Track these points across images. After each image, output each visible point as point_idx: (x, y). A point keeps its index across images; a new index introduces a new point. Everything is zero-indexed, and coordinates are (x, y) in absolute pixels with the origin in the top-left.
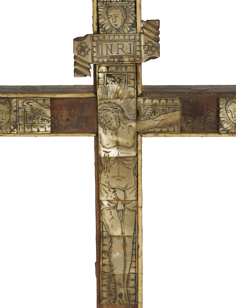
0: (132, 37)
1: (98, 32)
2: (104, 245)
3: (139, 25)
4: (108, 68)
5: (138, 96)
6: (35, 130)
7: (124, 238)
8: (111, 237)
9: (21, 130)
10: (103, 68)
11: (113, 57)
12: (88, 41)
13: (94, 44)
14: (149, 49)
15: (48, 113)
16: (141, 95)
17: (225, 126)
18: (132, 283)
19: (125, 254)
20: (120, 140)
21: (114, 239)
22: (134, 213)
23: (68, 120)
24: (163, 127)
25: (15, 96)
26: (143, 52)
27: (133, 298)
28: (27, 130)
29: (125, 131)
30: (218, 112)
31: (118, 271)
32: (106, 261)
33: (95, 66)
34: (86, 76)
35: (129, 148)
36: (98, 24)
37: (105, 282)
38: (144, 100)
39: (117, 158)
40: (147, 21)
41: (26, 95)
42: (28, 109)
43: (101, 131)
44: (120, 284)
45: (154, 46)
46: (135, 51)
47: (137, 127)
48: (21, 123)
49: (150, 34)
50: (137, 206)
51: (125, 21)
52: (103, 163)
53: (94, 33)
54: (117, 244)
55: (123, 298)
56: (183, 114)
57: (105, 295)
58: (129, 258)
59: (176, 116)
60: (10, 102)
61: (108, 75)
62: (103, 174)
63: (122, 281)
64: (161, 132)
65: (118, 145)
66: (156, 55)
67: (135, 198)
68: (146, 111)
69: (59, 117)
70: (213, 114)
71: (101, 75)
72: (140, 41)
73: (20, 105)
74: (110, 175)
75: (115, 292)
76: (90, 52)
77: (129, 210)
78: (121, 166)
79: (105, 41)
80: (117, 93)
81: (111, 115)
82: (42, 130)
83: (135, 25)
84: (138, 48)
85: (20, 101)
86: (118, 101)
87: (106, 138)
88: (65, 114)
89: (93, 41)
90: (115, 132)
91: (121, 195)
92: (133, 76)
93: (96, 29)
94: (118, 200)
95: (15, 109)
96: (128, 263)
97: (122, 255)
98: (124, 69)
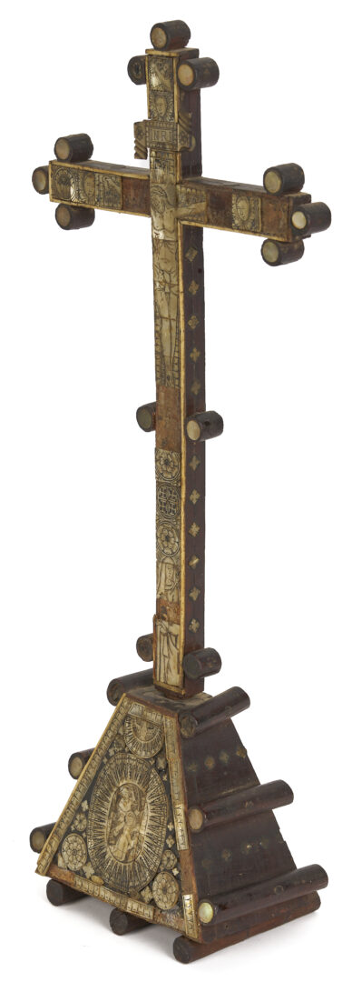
0: (171, 126)
3: (176, 115)
7: (170, 320)
8: (161, 317)
10: (155, 153)
11: (159, 143)
12: (144, 126)
13: (147, 129)
15: (120, 190)
16: (179, 184)
17: (236, 222)
19: (171, 337)
20: (165, 223)
21: (164, 320)
22: (176, 297)
23: (134, 200)
24: (194, 216)
26: (178, 141)
28: (106, 204)
29: (168, 215)
30: (231, 208)
31: (167, 353)
34: (144, 159)
35: (171, 233)
36: (150, 111)
39: (164, 241)
41: (104, 172)
42: (106, 184)
43: (152, 213)
44: (168, 367)
46: (173, 140)
47: (176, 213)
50: (178, 291)
51: (167, 110)
53: (148, 119)
54: (166, 325)
55: (171, 381)
58: (174, 341)
59: (202, 206)
60: (95, 176)
62: (155, 255)
63: (169, 364)
65: (163, 228)
67: (177, 283)
68: (182, 198)
69: (128, 196)
72: (177, 130)
73: (101, 181)
74: (160, 257)
75: (165, 373)
76: (144, 137)
77: (174, 293)
78: (167, 249)
80: (162, 178)
81: (159, 199)
82: (116, 206)
83: (173, 115)
84: (175, 137)
85: (101, 177)
86: (163, 186)
87: (157, 220)
88: (132, 194)
89: (147, 126)
90: (162, 215)
93: (149, 116)
94: (166, 282)
95: (97, 183)
98: (167, 156)
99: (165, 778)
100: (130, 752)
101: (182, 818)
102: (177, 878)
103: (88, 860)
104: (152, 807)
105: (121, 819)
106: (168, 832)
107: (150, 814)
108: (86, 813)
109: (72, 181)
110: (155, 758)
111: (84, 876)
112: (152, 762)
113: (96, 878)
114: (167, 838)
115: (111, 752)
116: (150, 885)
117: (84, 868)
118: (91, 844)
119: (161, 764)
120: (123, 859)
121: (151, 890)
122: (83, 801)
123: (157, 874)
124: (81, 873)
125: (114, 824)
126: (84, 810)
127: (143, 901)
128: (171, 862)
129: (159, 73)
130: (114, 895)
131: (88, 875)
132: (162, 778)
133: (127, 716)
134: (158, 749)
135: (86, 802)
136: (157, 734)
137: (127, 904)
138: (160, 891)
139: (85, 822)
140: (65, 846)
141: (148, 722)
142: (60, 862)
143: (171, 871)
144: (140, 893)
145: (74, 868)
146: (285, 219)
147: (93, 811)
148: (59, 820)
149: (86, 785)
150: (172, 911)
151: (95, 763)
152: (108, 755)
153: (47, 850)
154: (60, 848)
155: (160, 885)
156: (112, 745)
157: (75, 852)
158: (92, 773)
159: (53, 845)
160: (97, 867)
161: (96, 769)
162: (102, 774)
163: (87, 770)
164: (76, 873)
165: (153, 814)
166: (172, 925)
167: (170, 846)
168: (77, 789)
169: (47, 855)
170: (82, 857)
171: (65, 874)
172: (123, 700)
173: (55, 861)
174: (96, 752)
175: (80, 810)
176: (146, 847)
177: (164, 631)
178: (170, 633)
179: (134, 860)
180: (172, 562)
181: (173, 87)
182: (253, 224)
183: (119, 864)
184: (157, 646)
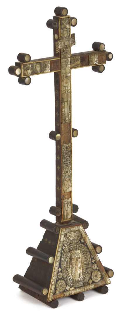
0: (69, 39)
4: (63, 49)
5: (71, 57)
7: (68, 102)
12: (59, 42)
15: (49, 65)
17: (91, 63)
18: (70, 116)
21: (65, 103)
23: (53, 67)
28: (44, 72)
35: (69, 73)
36: (61, 37)
39: (66, 77)
40: (72, 34)
41: (44, 61)
42: (45, 65)
45: (74, 41)
46: (70, 44)
47: (70, 67)
48: (43, 70)
49: (73, 38)
50: (70, 91)
51: (67, 35)
52: (62, 79)
55: (68, 121)
56: (81, 61)
58: (69, 108)
59: (79, 62)
60: (40, 63)
61: (64, 52)
62: (62, 82)
63: (67, 116)
64: (76, 67)
65: (66, 73)
67: (70, 89)
68: (72, 61)
70: (87, 60)
71: (62, 52)
72: (71, 40)
74: (64, 82)
75: (66, 119)
76: (59, 45)
77: (69, 93)
78: (67, 79)
79: (63, 41)
81: (64, 64)
82: (48, 71)
83: (69, 36)
84: (71, 42)
85: (43, 63)
87: (63, 71)
90: (65, 69)
91: (67, 88)
92: (69, 51)
94: (66, 90)
98: (67, 49)
99: (85, 244)
100: (70, 244)
102: (99, 270)
103: (67, 285)
104: (84, 255)
105: (74, 265)
110: (80, 240)
111: (67, 290)
112: (79, 242)
113: (73, 288)
114: (92, 260)
115: (64, 248)
116: (91, 278)
117: (66, 288)
118: (66, 279)
119: (82, 241)
120: (79, 277)
121: (92, 279)
122: (59, 269)
123: (92, 273)
124: (66, 290)
125: (72, 268)
126: (60, 271)
127: (90, 284)
128: (96, 267)
129: (64, 23)
131: (68, 290)
133: (65, 234)
134: (80, 237)
135: (60, 268)
136: (78, 233)
137: (85, 289)
138: (94, 278)
139: (61, 275)
140: (57, 286)
141: (73, 231)
142: (57, 292)
143: (96, 269)
144: (88, 282)
145: (62, 291)
146: (104, 57)
147: (63, 269)
148: (52, 280)
149: (58, 263)
150: (100, 281)
151: (59, 255)
152: (63, 250)
153: (50, 292)
154: (56, 288)
155: (94, 276)
156: (63, 246)
157: (61, 286)
158: (59, 258)
159: (52, 289)
160: (71, 285)
161: (60, 256)
162: (63, 256)
163: (57, 258)
164: (63, 292)
165: (85, 257)
166: (100, 285)
167: (94, 262)
168: (55, 266)
169: (51, 293)
170: (64, 286)
171: (58, 295)
172: (62, 230)
173: (55, 293)
174: (58, 251)
175: (58, 272)
176: (85, 268)
177: (66, 203)
178: (68, 202)
179: (83, 274)
180: (69, 179)
181: (69, 27)
182: (96, 62)
183: (78, 279)
184: (63, 209)
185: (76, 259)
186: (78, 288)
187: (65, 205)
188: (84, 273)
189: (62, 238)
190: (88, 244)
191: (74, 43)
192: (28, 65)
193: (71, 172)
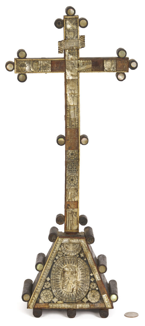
0: (76, 41)
1: (66, 39)
2: (68, 108)
3: (79, 37)
4: (69, 50)
5: (78, 60)
6: (46, 71)
7: (74, 106)
8: (70, 106)
9: (42, 71)
10: (67, 51)
11: (70, 47)
12: (63, 42)
13: (65, 43)
14: (82, 44)
15: (50, 65)
16: (79, 59)
17: (106, 69)
18: (77, 121)
19: (74, 111)
20: (73, 74)
21: (71, 106)
22: (77, 98)
23: (56, 68)
24: (86, 69)
25: (40, 60)
26: (80, 45)
27: (77, 126)
28: (43, 71)
29: (74, 71)
30: (103, 65)
31: (72, 117)
32: (68, 114)
33: (65, 50)
34: (62, 53)
35: (76, 76)
36: (66, 37)
37: (68, 121)
38: (80, 61)
39: (72, 80)
40: (81, 36)
41: (43, 60)
42: (44, 64)
43: (67, 71)
44: (73, 122)
45: (83, 43)
46: (77, 45)
47: (78, 69)
48: (42, 68)
49: (82, 40)
50: (78, 95)
51: (74, 36)
52: (67, 81)
53: (64, 40)
54: (72, 108)
55: (74, 126)
56: (92, 65)
57: (68, 125)
58: (76, 113)
59: (90, 66)
60: (38, 62)
61: (69, 53)
62: (67, 85)
63: (73, 121)
64: (86, 71)
65: (72, 75)
66: (84, 46)
67: (77, 93)
68: (81, 64)
69: (53, 67)
70: (102, 65)
71: (67, 53)
72: (79, 42)
73: (41, 63)
74: (70, 85)
75: (71, 124)
76: (63, 46)
77: (76, 97)
78: (73, 82)
79: (68, 42)
80: (72, 58)
81: (70, 66)
82: (48, 71)
83: (77, 37)
84: (78, 44)
85: (41, 62)
86: (72, 61)
87: (68, 73)
88: (55, 66)
89: (64, 42)
90: (71, 71)
91: (73, 92)
92: (77, 53)
93: (65, 38)
94: (72, 93)
95: (40, 64)
96: (76, 114)
97: (74, 112)
98: (74, 51)
99: (85, 259)
100: (66, 255)
101: (96, 270)
102: (98, 291)
103: (54, 296)
104: (81, 271)
105: (67, 278)
106: (91, 277)
107: (81, 273)
108: (50, 281)
109: (27, 65)
110: (79, 254)
111: (53, 302)
112: (78, 256)
113: (61, 302)
114: (90, 279)
115: (57, 258)
116: (86, 297)
117: (53, 300)
118: (54, 291)
119: (82, 255)
120: (71, 292)
121: (87, 298)
122: (47, 277)
123: (88, 292)
124: (52, 302)
125: (64, 281)
126: (48, 281)
127: (84, 303)
128: (95, 286)
129: (70, 24)
130: (69, 305)
131: (55, 302)
132: (84, 260)
133: (62, 244)
134: (79, 251)
135: (48, 278)
136: (78, 246)
137: (76, 306)
138: (91, 297)
139: (49, 284)
140: (42, 295)
141: (72, 243)
142: (41, 301)
143: (95, 289)
144: (82, 300)
145: (47, 301)
146: (126, 65)
147: (53, 280)
148: (36, 287)
149: (47, 272)
150: (98, 302)
151: (50, 263)
152: (55, 259)
153: (32, 299)
154: (39, 297)
155: (91, 295)
156: (57, 255)
157: (47, 296)
158: (49, 267)
159: (35, 296)
160: (59, 298)
161: (51, 265)
162: (54, 266)
163: (46, 267)
164: (49, 303)
165: (82, 273)
166: (98, 307)
167: (93, 281)
168: (43, 274)
169: (33, 301)
170: (51, 296)
171: (42, 305)
172: (58, 239)
173: (37, 302)
174: (50, 260)
175: (46, 281)
176: (81, 285)
177: (70, 212)
178: (73, 212)
179: (77, 291)
180: (74, 188)
181: (77, 28)
182: (114, 69)
183: (69, 294)
184: (66, 218)
185: (70, 272)
186: (68, 303)
187: (69, 214)
188: (78, 289)
189: (57, 248)
190: (89, 261)
191: (83, 45)
192: (22, 62)
193: (77, 180)
